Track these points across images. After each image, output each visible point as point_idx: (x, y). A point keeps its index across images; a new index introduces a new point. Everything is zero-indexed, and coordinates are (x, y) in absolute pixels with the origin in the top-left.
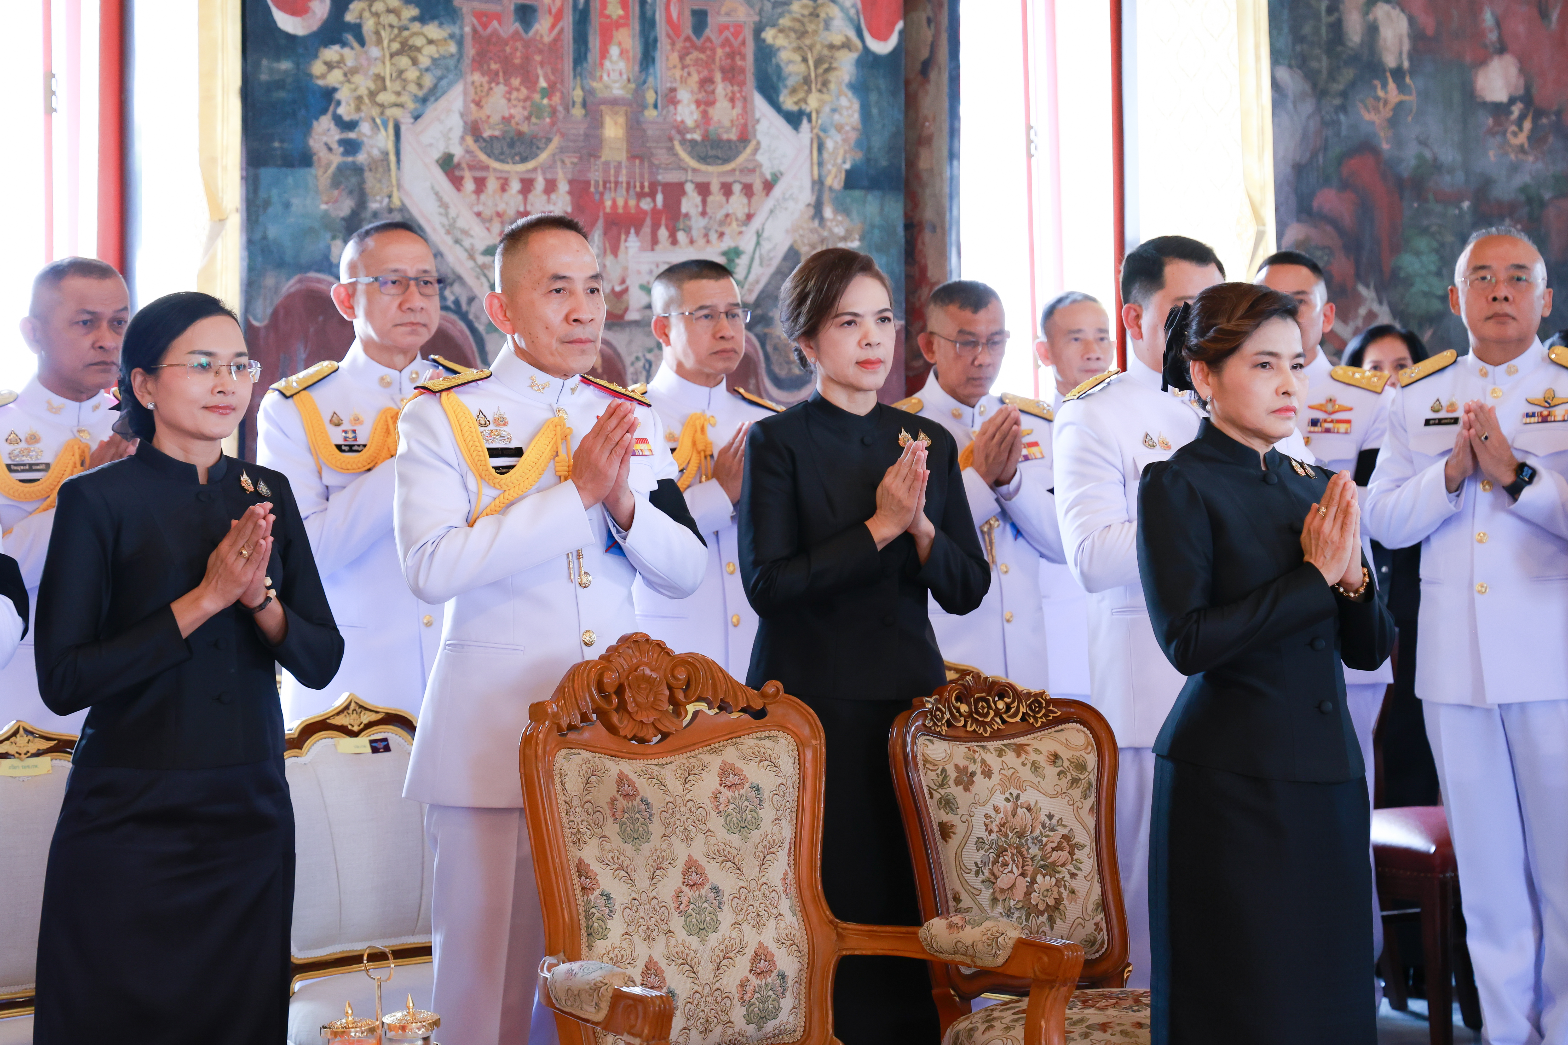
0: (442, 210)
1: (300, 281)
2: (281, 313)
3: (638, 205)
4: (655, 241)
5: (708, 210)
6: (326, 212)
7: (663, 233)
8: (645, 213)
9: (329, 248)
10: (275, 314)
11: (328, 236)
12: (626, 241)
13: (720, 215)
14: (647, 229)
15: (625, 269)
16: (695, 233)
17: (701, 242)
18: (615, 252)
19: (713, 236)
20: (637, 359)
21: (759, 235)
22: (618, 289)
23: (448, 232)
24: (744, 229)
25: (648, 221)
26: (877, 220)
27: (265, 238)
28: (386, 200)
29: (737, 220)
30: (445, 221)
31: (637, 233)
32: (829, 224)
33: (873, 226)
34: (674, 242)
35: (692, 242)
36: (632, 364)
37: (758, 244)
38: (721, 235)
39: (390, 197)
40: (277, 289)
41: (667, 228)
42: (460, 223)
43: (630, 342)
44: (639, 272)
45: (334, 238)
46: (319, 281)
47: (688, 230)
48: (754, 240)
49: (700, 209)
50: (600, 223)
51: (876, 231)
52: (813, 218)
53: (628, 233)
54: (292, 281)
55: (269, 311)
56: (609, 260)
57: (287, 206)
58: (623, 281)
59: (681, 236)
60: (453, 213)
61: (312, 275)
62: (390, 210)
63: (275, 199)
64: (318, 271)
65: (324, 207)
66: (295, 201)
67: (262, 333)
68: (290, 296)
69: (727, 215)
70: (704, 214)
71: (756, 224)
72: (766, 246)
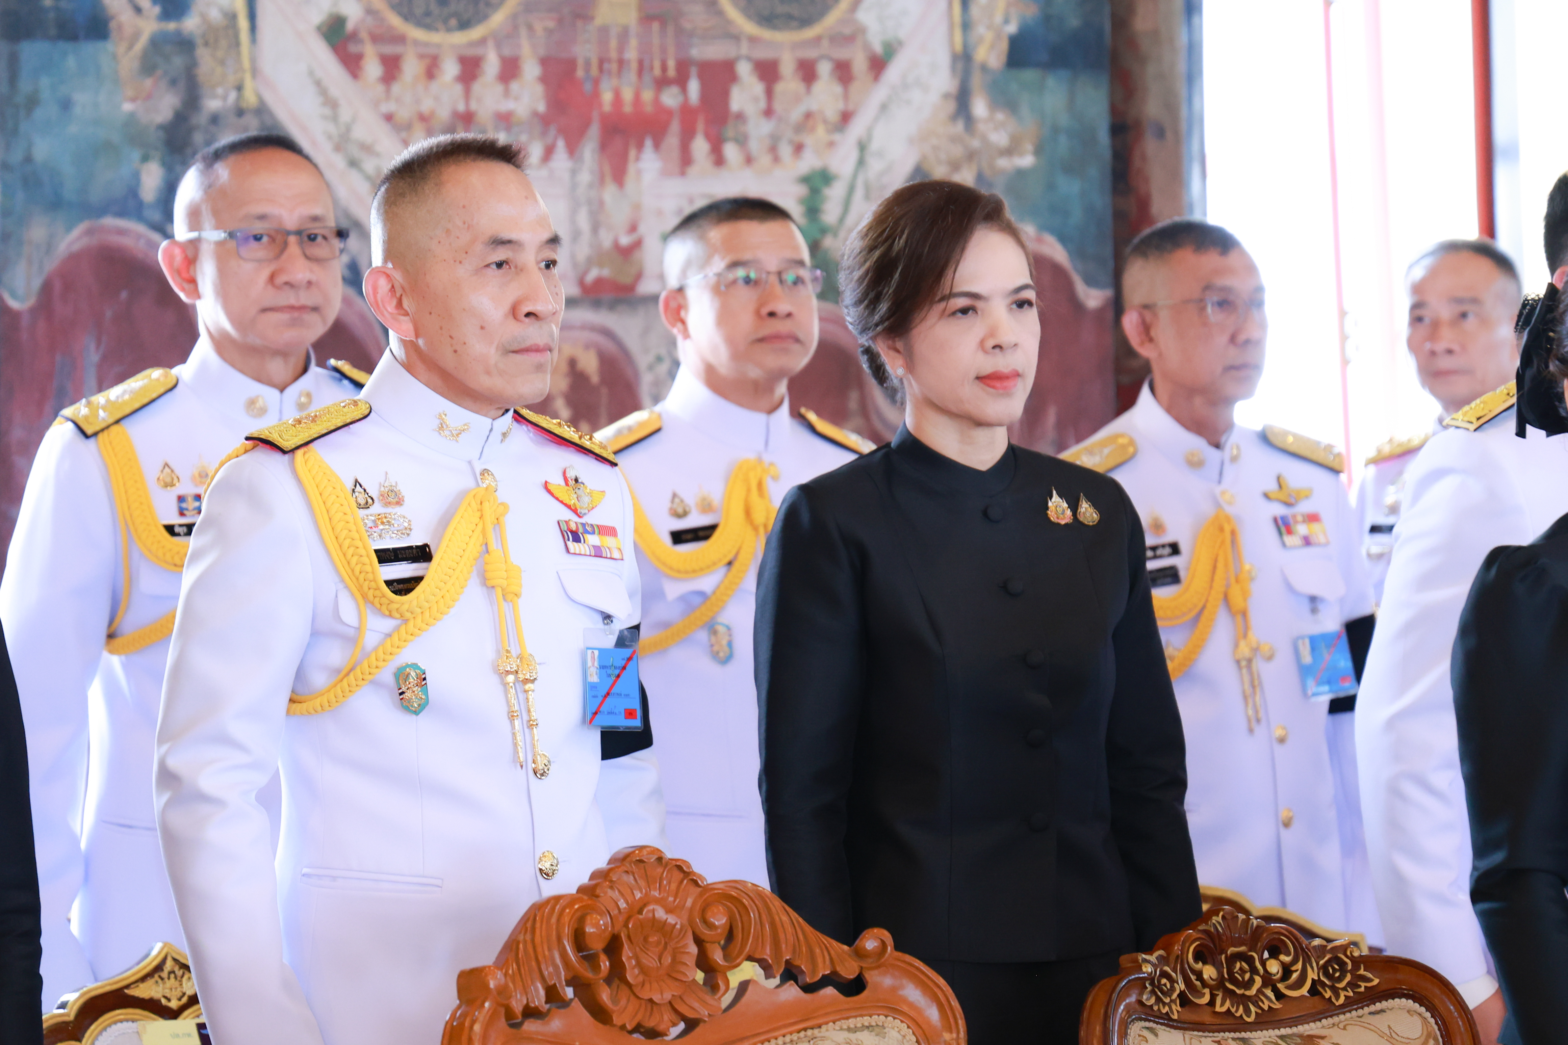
0: (327, 111)
1: (89, 232)
2: (58, 286)
3: (656, 101)
4: (686, 160)
5: (778, 106)
6: (132, 115)
7: (700, 146)
8: (669, 113)
9: (136, 176)
10: (47, 288)
11: (136, 155)
12: (638, 159)
13: (796, 114)
14: (672, 140)
15: (637, 207)
16: (755, 146)
17: (765, 160)
18: (619, 179)
19: (785, 151)
20: (659, 359)
21: (862, 147)
22: (625, 240)
23: (338, 148)
24: (837, 137)
25: (675, 127)
26: (1064, 120)
27: (28, 159)
28: (233, 96)
29: (825, 122)
30: (331, 128)
31: (657, 146)
32: (981, 127)
33: (1056, 130)
34: (719, 160)
35: (749, 160)
36: (651, 368)
37: (861, 162)
38: (799, 148)
39: (239, 88)
40: (49, 247)
41: (708, 137)
42: (359, 133)
43: (646, 331)
44: (660, 213)
45: (145, 159)
46: (121, 232)
47: (742, 141)
48: (853, 156)
49: (763, 104)
50: (594, 131)
51: (1063, 140)
52: (954, 118)
53: (640, 146)
54: (76, 232)
55: (37, 283)
56: (610, 193)
57: (66, 105)
58: (633, 228)
59: (731, 151)
60: (345, 115)
61: (109, 221)
62: (240, 112)
63: (45, 94)
64: (122, 214)
65: (127, 107)
66: (82, 99)
67: (25, 322)
68: (74, 258)
69: (808, 116)
70: (768, 112)
71: (857, 129)
72: (875, 166)
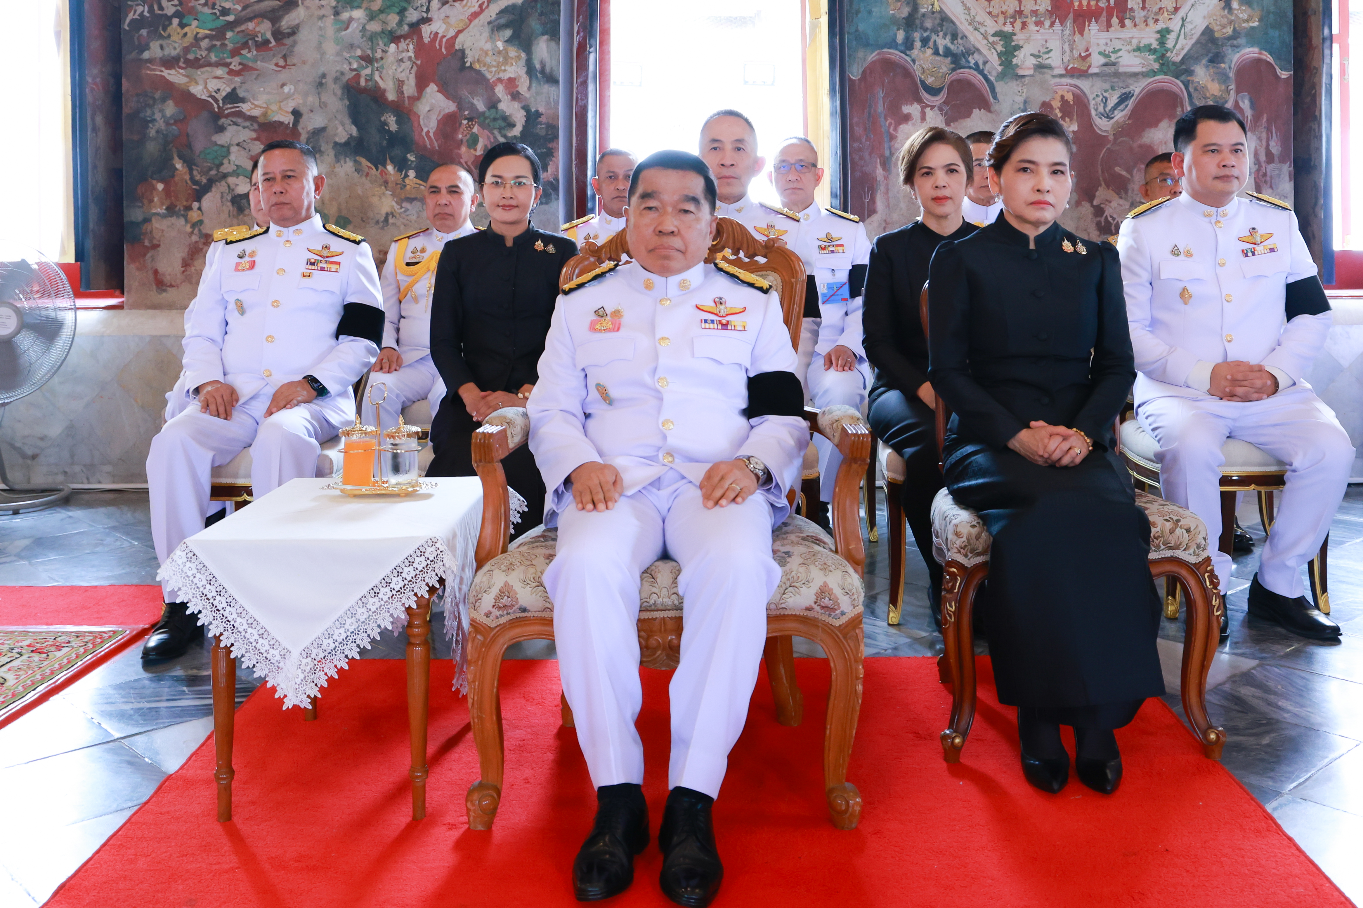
0: (966, 12)
1: (878, 54)
2: (868, 72)
3: (1097, 4)
4: (1109, 25)
5: (1147, 6)
6: (893, 14)
7: (1115, 20)
8: (1102, 8)
9: (896, 35)
10: (864, 72)
11: (895, 28)
12: (1089, 26)
13: (1156, 9)
14: (1103, 18)
15: (1089, 43)
16: (1137, 20)
17: (1143, 25)
18: (1081, 33)
19: (1151, 22)
20: (1097, 96)
21: (1183, 20)
22: (1083, 54)
23: (970, 24)
24: (1173, 16)
25: (1104, 13)
26: (1272, 9)
27: (857, 30)
28: (931, 7)
29: (1167, 11)
30: (968, 17)
31: (1096, 22)
32: (1236, 12)
33: (1268, 12)
34: (1123, 26)
35: (1135, 25)
36: (1094, 99)
37: (1183, 25)
38: (1156, 21)
39: (933, 5)
40: (865, 59)
41: (1117, 17)
42: (977, 19)
43: (1092, 86)
44: (1098, 45)
45: (898, 29)
46: (890, 54)
47: (1133, 19)
48: (1180, 23)
49: (1141, 6)
50: (1071, 16)
51: (1271, 16)
52: (1224, 9)
53: (1090, 22)
54: (874, 54)
55: (861, 71)
56: (1077, 37)
57: (870, 12)
58: (1087, 50)
59: (1127, 22)
60: (973, 12)
61: (886, 50)
62: (933, 13)
63: (862, 9)
64: (889, 48)
65: (892, 12)
66: (875, 10)
67: (857, 82)
68: (874, 62)
69: (1160, 9)
70: (1143, 8)
71: (1181, 13)
72: (1188, 27)
